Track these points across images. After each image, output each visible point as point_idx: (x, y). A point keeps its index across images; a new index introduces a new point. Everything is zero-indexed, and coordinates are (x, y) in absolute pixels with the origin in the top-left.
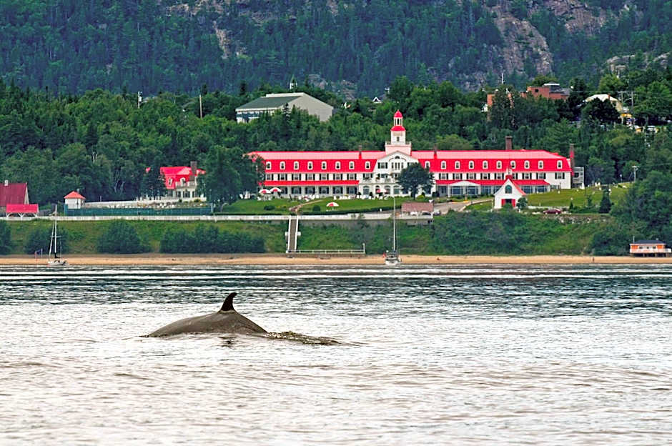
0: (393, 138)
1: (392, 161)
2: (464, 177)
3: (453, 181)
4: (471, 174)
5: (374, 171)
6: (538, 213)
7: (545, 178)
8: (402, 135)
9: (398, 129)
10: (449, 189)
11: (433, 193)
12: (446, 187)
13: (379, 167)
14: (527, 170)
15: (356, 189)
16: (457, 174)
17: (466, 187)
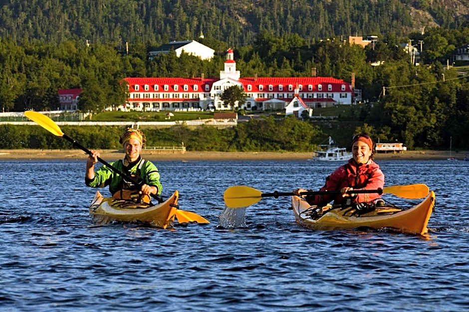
0: (226, 68)
1: (224, 85)
2: (276, 96)
3: (268, 99)
4: (281, 94)
5: (211, 92)
6: (316, 121)
7: (333, 97)
8: (232, 66)
9: (230, 61)
10: (263, 104)
11: (253, 107)
12: (262, 103)
13: (215, 89)
14: (320, 91)
15: (198, 104)
16: (271, 94)
17: (276, 103)
